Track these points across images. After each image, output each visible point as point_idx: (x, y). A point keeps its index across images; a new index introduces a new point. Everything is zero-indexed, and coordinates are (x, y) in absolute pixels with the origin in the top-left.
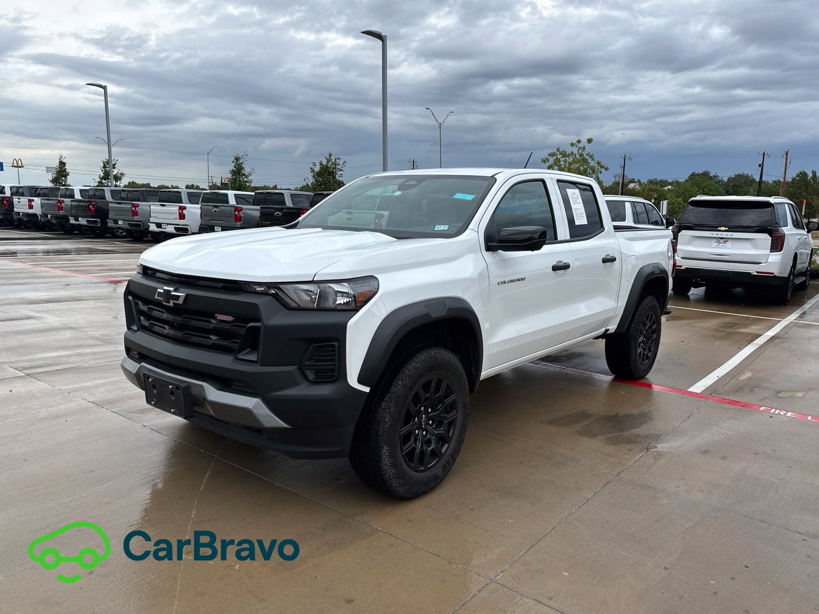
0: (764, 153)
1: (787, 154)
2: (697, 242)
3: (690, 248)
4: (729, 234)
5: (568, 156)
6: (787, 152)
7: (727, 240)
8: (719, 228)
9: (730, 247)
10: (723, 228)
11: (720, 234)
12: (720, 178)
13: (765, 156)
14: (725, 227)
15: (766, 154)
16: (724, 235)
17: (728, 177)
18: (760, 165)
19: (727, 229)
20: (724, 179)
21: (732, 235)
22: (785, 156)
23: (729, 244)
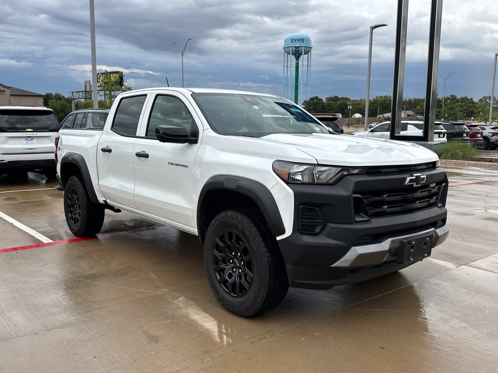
2: (11, 141)
3: (7, 146)
4: (35, 134)
7: (32, 138)
8: (26, 130)
9: (36, 143)
10: (29, 130)
11: (28, 134)
14: (31, 129)
16: (31, 134)
19: (32, 130)
21: (36, 134)
23: (35, 140)
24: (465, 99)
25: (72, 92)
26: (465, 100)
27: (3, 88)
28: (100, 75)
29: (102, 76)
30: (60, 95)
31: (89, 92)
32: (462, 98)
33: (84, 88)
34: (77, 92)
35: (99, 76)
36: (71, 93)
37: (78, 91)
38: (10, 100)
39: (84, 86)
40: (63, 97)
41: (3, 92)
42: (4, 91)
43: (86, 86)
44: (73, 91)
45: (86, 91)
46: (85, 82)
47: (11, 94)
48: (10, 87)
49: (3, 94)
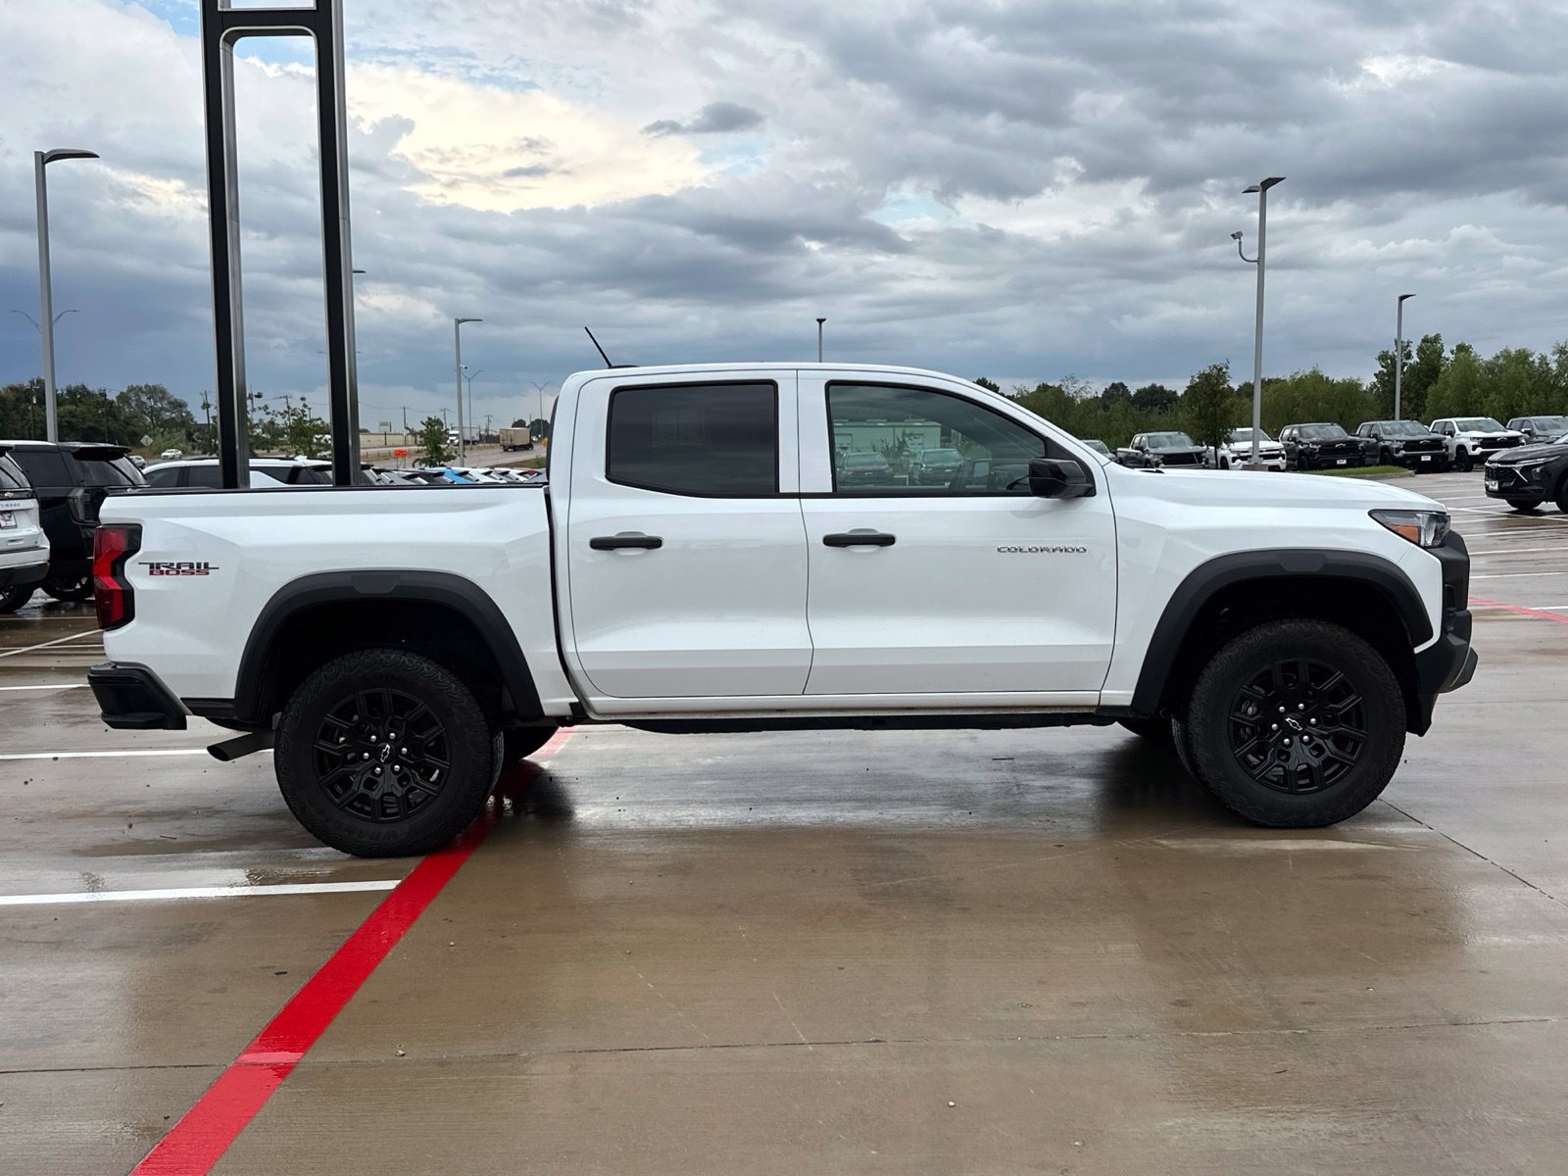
24: (80, 393)
26: (82, 395)
32: (69, 391)
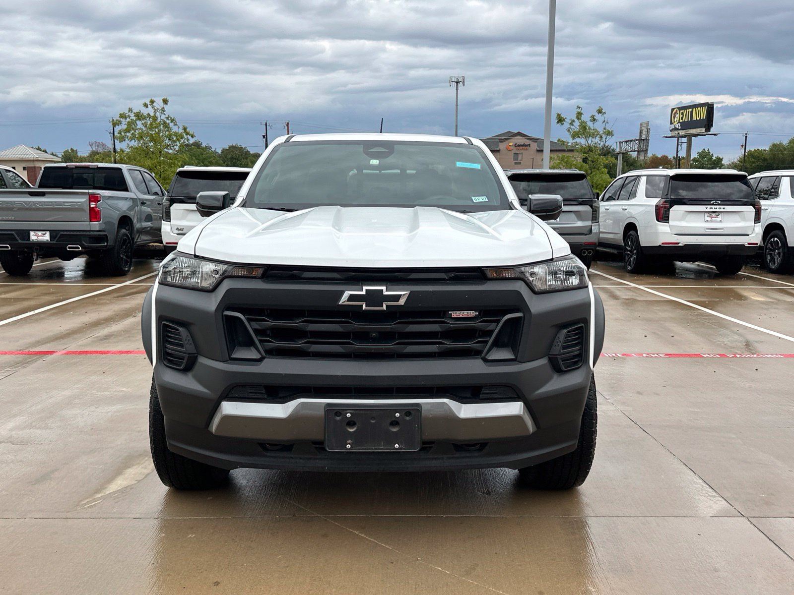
0: (266, 123)
1: (288, 125)
5: (145, 118)
6: (288, 123)
12: (213, 150)
13: (268, 127)
15: (268, 124)
17: (221, 149)
18: (264, 137)
20: (217, 151)
22: (286, 128)
25: (620, 142)
27: (528, 141)
28: (677, 110)
29: (678, 112)
30: (609, 147)
31: (645, 141)
33: (639, 134)
34: (627, 142)
35: (674, 112)
36: (618, 143)
37: (627, 140)
38: (533, 159)
39: (639, 131)
40: (612, 150)
41: (527, 147)
42: (529, 145)
43: (641, 132)
44: (622, 141)
45: (640, 140)
46: (641, 124)
47: (538, 149)
48: (538, 139)
49: (527, 150)
